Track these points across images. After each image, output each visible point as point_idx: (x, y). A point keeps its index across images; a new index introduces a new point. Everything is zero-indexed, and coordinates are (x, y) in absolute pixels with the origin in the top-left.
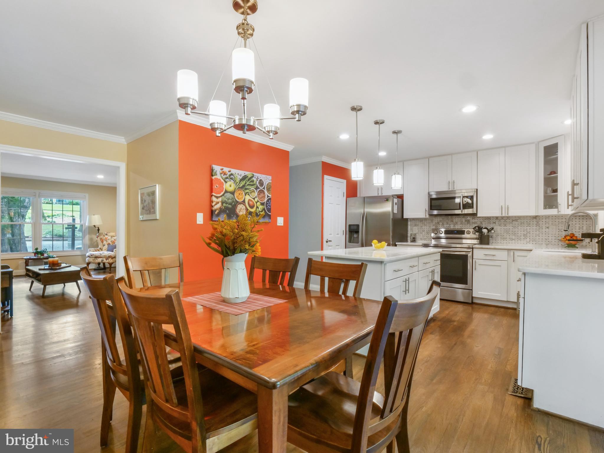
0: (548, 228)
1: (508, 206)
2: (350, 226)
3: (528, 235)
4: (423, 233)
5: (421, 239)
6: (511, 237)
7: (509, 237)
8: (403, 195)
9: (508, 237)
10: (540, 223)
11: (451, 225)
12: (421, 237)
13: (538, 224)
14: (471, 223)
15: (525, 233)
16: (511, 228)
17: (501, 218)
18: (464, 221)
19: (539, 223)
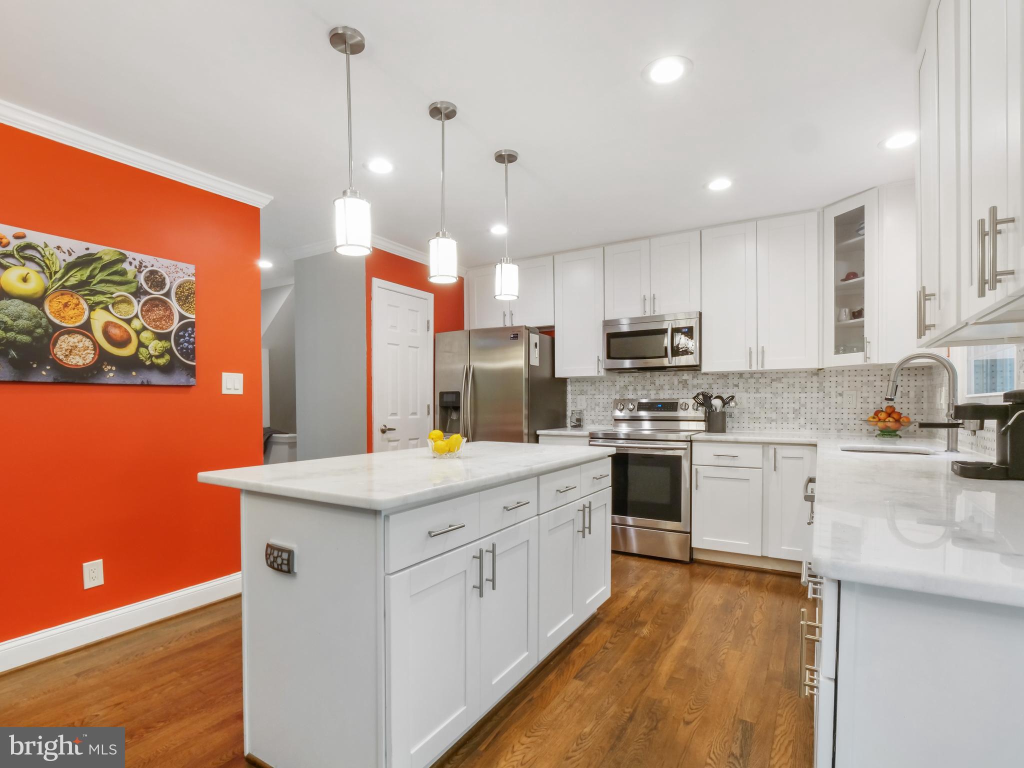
0: (841, 395)
1: (763, 347)
2: (442, 394)
3: (803, 410)
4: (597, 409)
5: (593, 422)
6: (769, 415)
7: (766, 415)
8: (553, 327)
9: (763, 415)
10: (827, 384)
11: (651, 392)
12: (593, 418)
13: (821, 389)
14: (690, 387)
15: (797, 406)
16: (769, 396)
17: (749, 376)
18: (676, 382)
19: (824, 384)
